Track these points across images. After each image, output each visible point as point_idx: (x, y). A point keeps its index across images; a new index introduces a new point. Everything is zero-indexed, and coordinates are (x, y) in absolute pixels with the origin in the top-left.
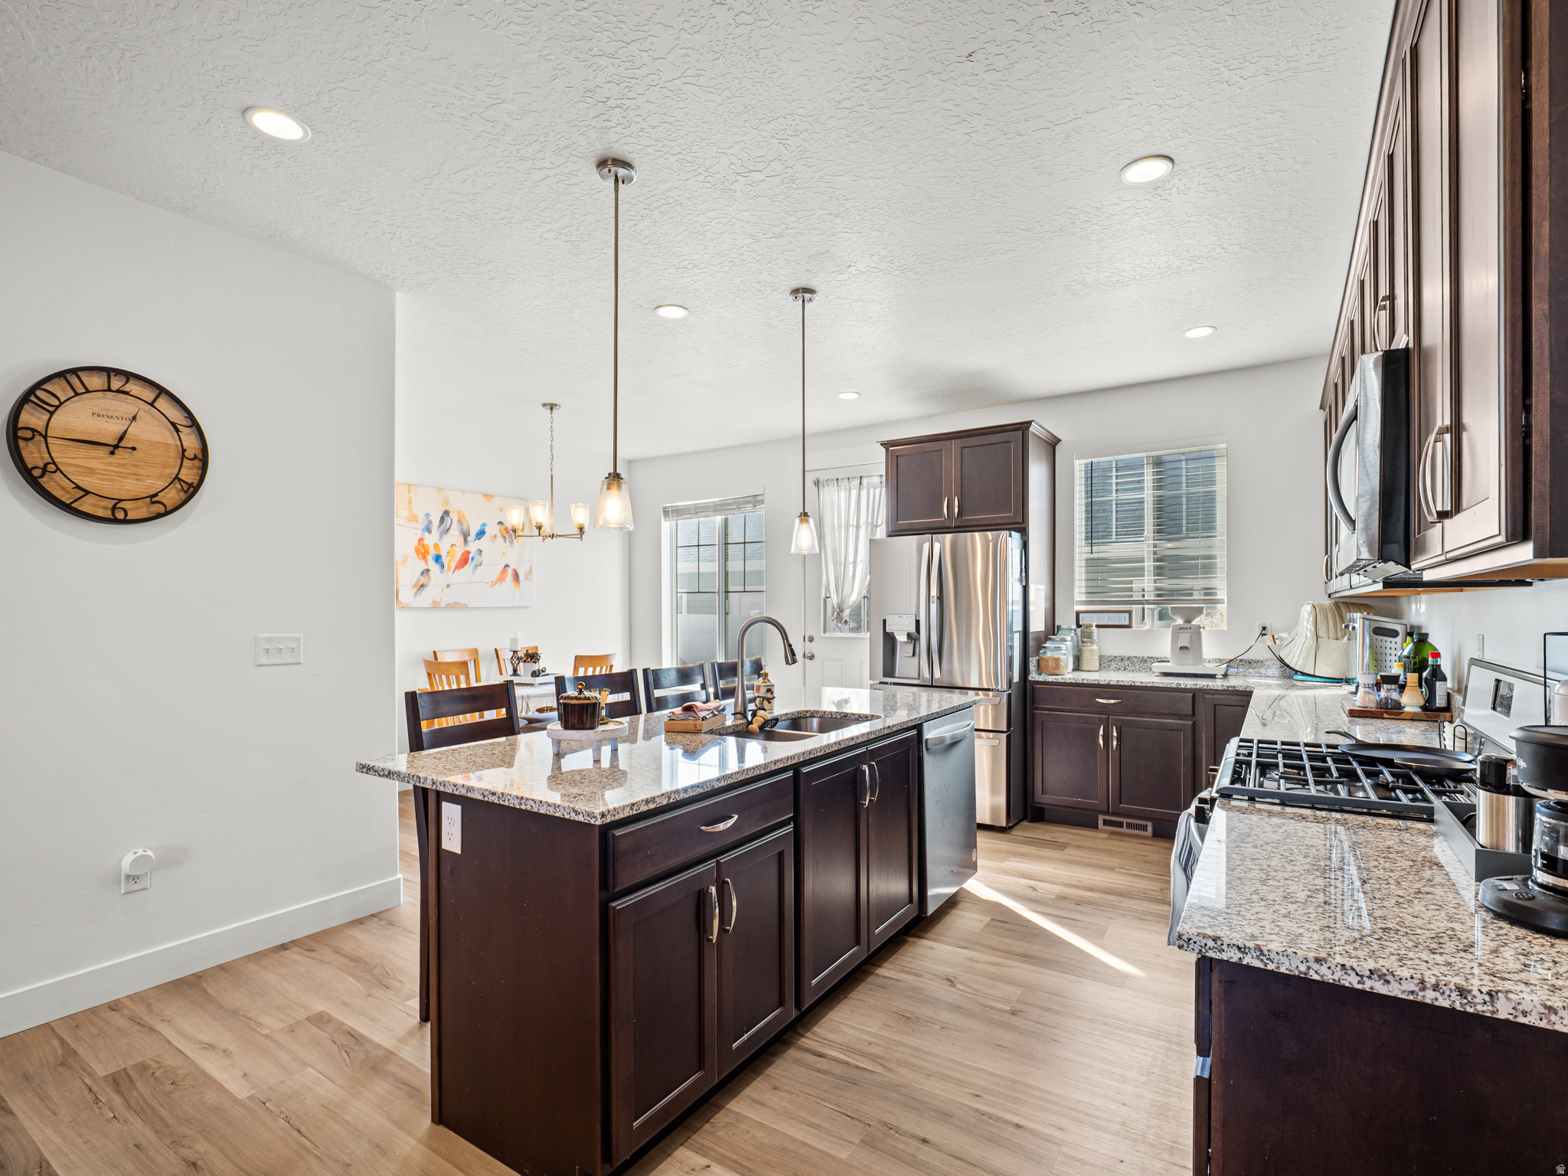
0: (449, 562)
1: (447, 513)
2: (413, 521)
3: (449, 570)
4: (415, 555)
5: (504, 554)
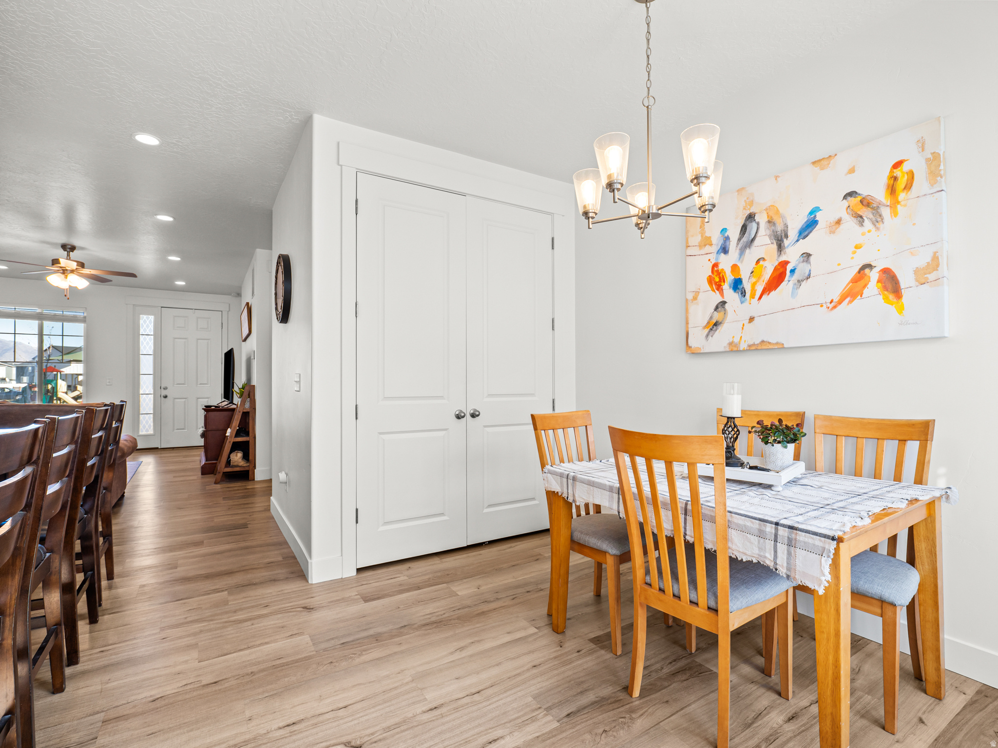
0: (754, 285)
1: (751, 217)
2: (705, 245)
3: (753, 297)
4: (708, 287)
5: (858, 247)
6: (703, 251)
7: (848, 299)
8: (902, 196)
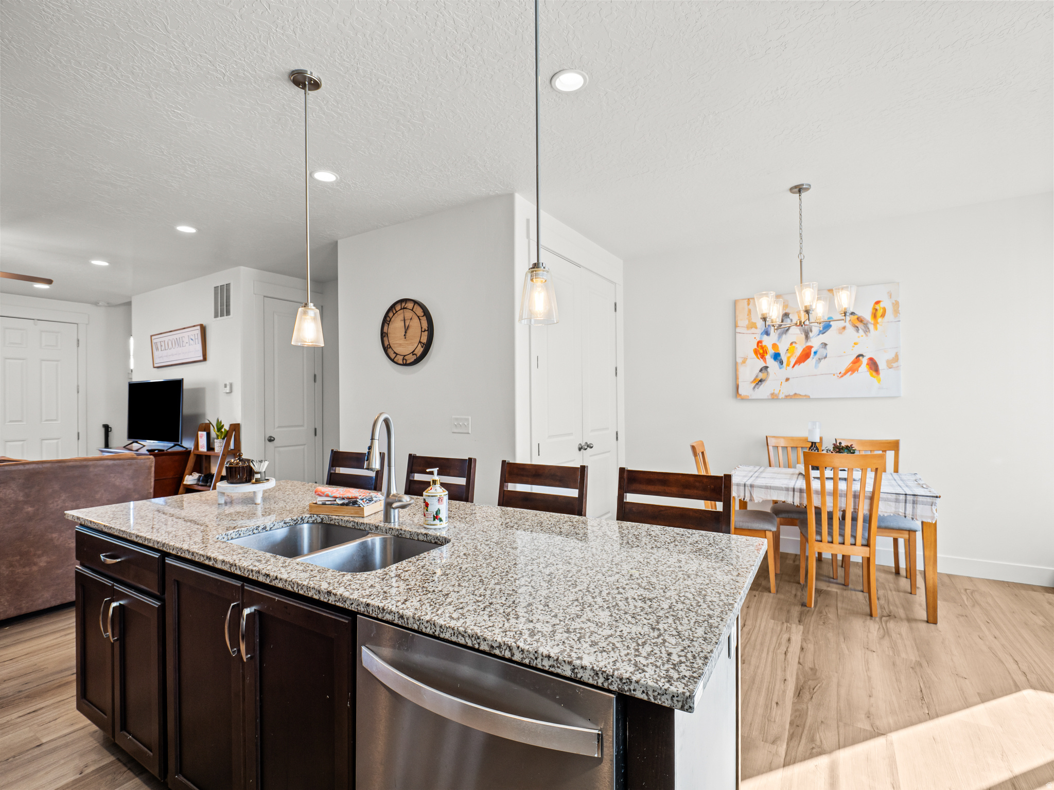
1: (786, 315)
6: (749, 332)
7: (850, 373)
8: (880, 320)
